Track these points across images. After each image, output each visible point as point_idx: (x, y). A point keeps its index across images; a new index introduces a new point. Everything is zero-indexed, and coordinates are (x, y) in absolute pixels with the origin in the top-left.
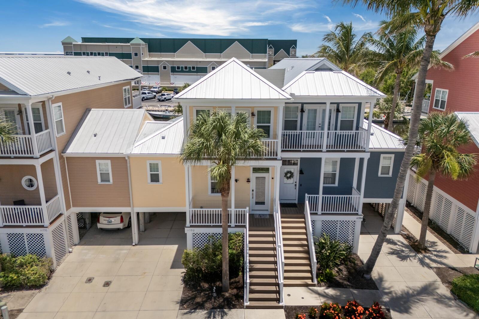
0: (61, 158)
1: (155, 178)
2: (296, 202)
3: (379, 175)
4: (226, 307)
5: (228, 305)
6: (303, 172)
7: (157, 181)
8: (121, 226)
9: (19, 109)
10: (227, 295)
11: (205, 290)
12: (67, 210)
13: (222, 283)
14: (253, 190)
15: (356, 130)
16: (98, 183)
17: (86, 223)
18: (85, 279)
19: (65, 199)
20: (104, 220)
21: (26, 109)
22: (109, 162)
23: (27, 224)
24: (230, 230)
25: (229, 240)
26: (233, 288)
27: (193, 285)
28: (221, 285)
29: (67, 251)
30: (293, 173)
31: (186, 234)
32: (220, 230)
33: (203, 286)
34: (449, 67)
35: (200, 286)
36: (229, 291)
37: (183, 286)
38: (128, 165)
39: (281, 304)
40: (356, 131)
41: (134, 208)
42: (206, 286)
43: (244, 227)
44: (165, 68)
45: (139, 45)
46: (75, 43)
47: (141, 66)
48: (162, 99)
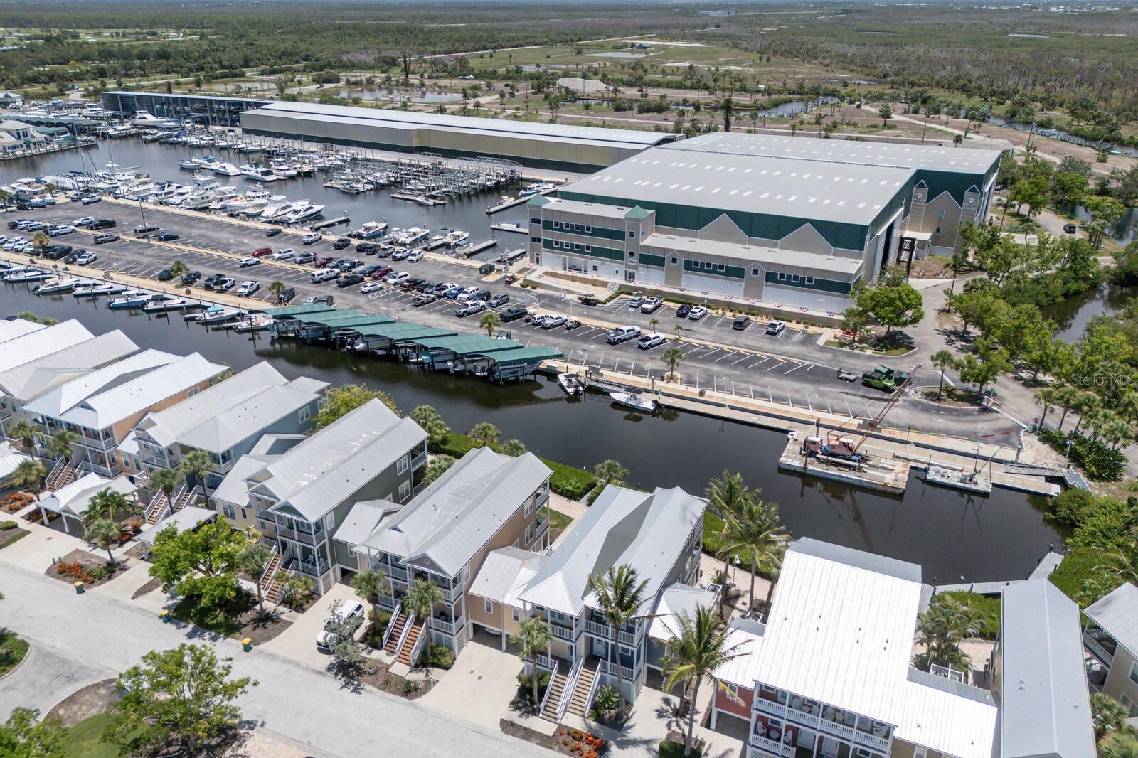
5: (533, 712)
12: (467, 622)
18: (470, 671)
23: (445, 631)
29: (465, 644)
33: (526, 697)
44: (674, 260)
45: (639, 220)
46: (545, 207)
47: (638, 253)
48: (644, 346)
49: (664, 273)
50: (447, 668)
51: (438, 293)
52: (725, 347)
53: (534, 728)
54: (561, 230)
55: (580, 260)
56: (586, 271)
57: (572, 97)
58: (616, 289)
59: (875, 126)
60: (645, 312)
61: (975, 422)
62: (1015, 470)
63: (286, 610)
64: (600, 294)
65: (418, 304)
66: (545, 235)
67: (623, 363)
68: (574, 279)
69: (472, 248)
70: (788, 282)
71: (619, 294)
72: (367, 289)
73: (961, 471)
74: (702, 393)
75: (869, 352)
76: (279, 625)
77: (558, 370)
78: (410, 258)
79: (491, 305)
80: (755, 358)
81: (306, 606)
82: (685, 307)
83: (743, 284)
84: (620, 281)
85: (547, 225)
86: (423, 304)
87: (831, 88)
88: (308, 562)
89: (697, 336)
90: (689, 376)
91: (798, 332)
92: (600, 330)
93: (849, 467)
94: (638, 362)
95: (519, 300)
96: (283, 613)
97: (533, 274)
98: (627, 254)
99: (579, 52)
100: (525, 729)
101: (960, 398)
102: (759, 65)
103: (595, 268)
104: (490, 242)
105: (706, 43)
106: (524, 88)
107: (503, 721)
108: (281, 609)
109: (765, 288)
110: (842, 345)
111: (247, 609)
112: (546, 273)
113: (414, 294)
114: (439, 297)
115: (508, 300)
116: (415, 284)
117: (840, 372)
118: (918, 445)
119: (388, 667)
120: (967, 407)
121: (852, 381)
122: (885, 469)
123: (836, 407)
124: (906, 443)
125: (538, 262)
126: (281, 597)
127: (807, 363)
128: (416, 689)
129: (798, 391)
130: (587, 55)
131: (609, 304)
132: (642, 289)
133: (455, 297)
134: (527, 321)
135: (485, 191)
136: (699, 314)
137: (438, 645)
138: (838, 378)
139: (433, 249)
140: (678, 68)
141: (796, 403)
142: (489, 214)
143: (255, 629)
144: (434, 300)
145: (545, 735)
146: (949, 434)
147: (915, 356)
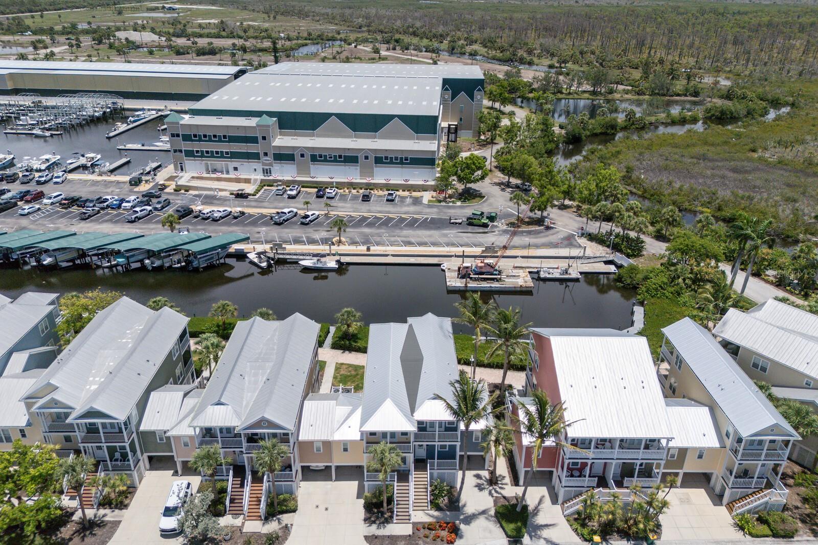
3: (474, 441)
5: (386, 521)
7: (347, 451)
11: (375, 513)
16: (314, 451)
18: (315, 506)
22: (321, 443)
23: (284, 480)
24: (387, 483)
25: (386, 488)
27: (369, 510)
28: (383, 510)
32: (382, 483)
35: (372, 511)
36: (387, 513)
37: (364, 510)
41: (334, 464)
43: (394, 481)
44: (302, 156)
45: (269, 126)
46: (182, 122)
47: (271, 153)
48: (305, 222)
49: (295, 166)
50: (294, 511)
51: (101, 205)
52: (365, 215)
53: (394, 534)
54: (200, 140)
55: (219, 163)
56: (228, 172)
57: (132, 46)
58: (258, 182)
59: (373, 59)
60: (291, 197)
61: (547, 236)
62: (586, 261)
63: (108, 511)
64: (249, 189)
65: (85, 218)
66: (186, 146)
67: (296, 237)
68: (219, 179)
69: (109, 166)
70: (391, 162)
71: (263, 187)
72: (26, 211)
73: (558, 268)
74: (368, 249)
75: (459, 203)
76: (107, 528)
77: (245, 251)
78: (55, 180)
79: (156, 209)
80: (390, 219)
81: (126, 502)
82: (321, 190)
83: (359, 168)
84: (260, 176)
85: (187, 138)
86: (90, 216)
87: (330, 35)
88: (117, 460)
89: (339, 209)
90: (351, 239)
91: (407, 197)
92: (263, 216)
93: (493, 279)
94: (307, 235)
95: (179, 202)
96: (104, 516)
97: (183, 179)
98: (262, 155)
99: (120, 13)
100: (389, 537)
101: (529, 223)
102: (269, 21)
103: (236, 169)
104: (124, 160)
105: (220, 7)
106: (86, 41)
107: (366, 538)
108: (102, 512)
109: (375, 169)
110: (440, 201)
111: (64, 523)
112: (193, 177)
113: (75, 209)
114: (103, 209)
115: (169, 203)
116: (73, 201)
117: (450, 219)
118: (523, 257)
119: (240, 529)
120: (537, 228)
121: (460, 224)
122: (514, 276)
123: (461, 243)
124: (515, 257)
125: (182, 170)
126: (97, 501)
127: (425, 216)
128: (277, 538)
129: (430, 236)
130: (127, 15)
131: (258, 196)
132: (280, 181)
133: (119, 207)
134: (196, 217)
135: (93, 121)
136: (334, 194)
137: (278, 495)
138: (450, 223)
139: (71, 171)
140: (209, 23)
141: (434, 244)
142: (109, 138)
143: (83, 539)
144: (98, 212)
145: (406, 536)
146: (537, 246)
147: (489, 201)
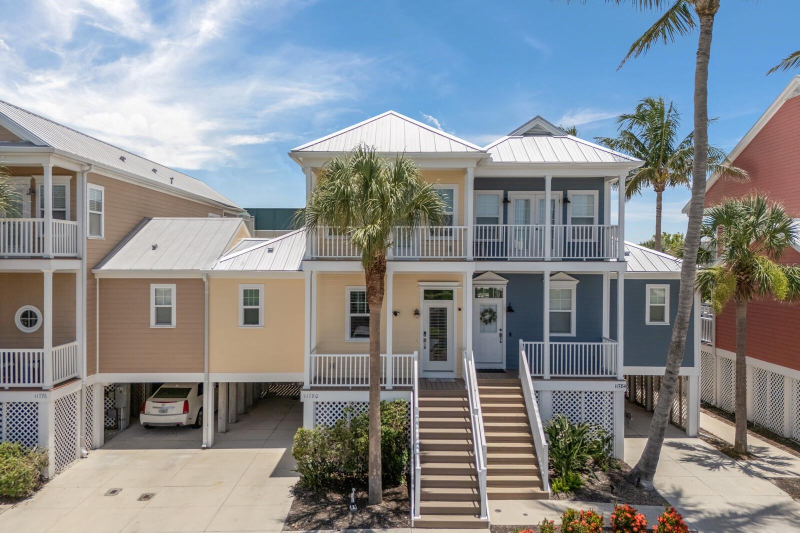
0: (91, 276)
1: (251, 317)
2: (504, 367)
3: (648, 322)
4: (377, 526)
5: (379, 523)
6: (513, 309)
7: (256, 322)
8: (183, 419)
9: (31, 186)
10: (377, 508)
11: (335, 503)
12: (89, 374)
13: (368, 493)
14: (425, 333)
15: (599, 224)
16: (150, 325)
17: (120, 419)
18: (106, 490)
19: (88, 351)
20: (154, 407)
21: (42, 187)
22: (173, 287)
23: (12, 385)
24: (383, 396)
25: (382, 411)
26: (388, 500)
27: (312, 497)
28: (365, 496)
29: (78, 455)
30: (495, 313)
31: (303, 403)
32: (364, 396)
33: (330, 498)
34: (741, 176)
35: (325, 497)
36: (381, 503)
37: (293, 498)
38: (207, 292)
39: (483, 519)
40: (599, 226)
41: (211, 374)
42: (337, 497)
43: (411, 389)
